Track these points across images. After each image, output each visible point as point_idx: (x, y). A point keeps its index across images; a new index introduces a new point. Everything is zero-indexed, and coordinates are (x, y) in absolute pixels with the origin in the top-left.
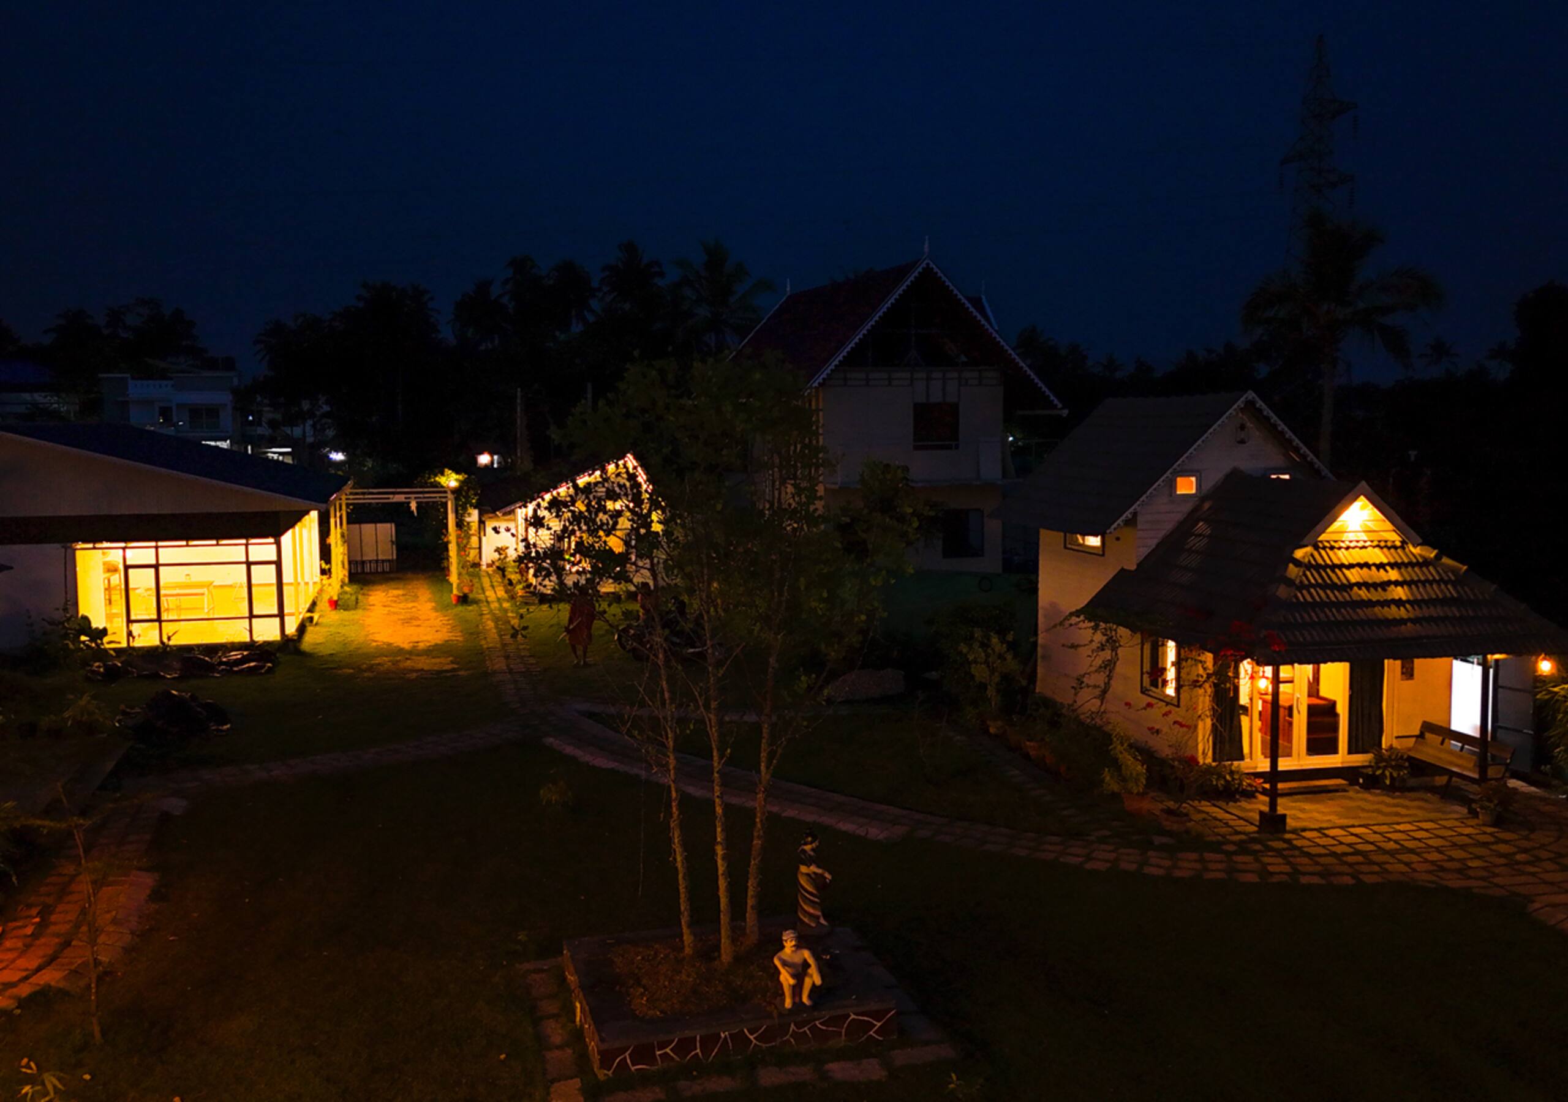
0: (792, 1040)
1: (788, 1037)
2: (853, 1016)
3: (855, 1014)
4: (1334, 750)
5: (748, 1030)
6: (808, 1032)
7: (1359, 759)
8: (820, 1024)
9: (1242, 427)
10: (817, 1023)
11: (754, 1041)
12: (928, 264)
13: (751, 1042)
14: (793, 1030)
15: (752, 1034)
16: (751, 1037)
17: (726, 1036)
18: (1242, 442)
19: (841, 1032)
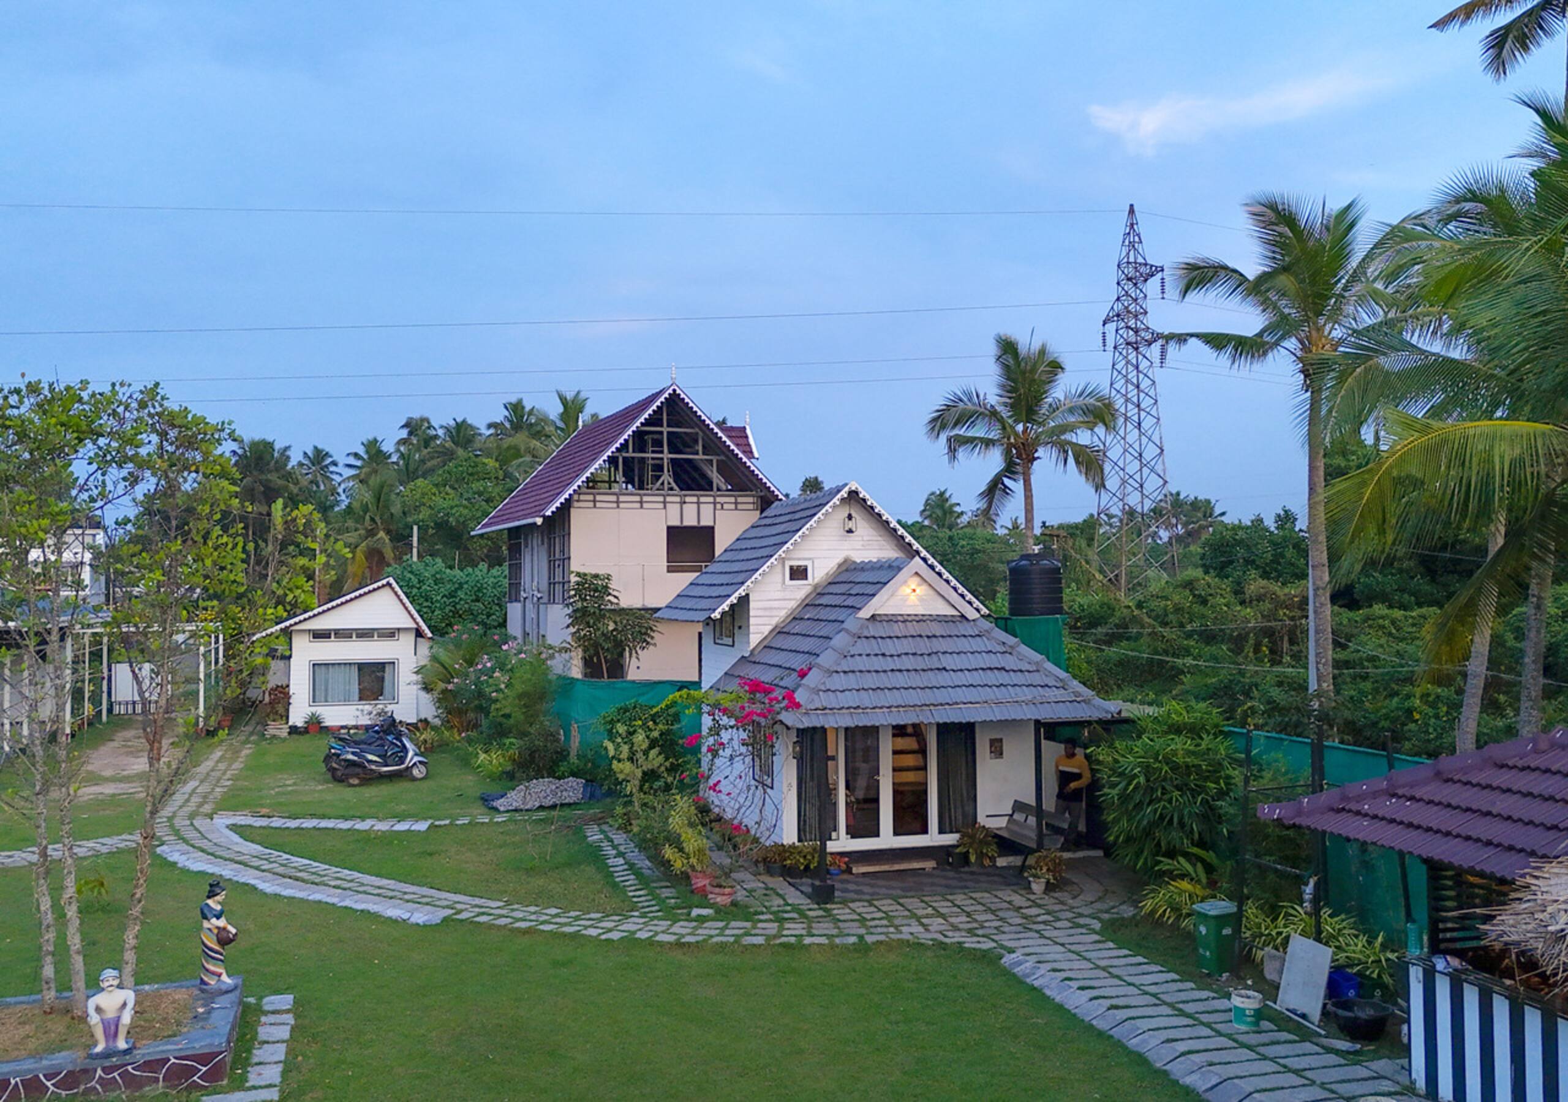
0: (98, 1087)
1: (93, 1083)
2: (173, 1060)
3: (176, 1058)
4: (924, 830)
5: (45, 1076)
6: (118, 1078)
7: (950, 839)
8: (133, 1069)
9: (850, 517)
10: (129, 1068)
11: (52, 1088)
12: (674, 390)
13: (48, 1088)
14: (100, 1077)
15: (49, 1080)
16: (49, 1084)
17: (16, 1083)
18: (850, 531)
19: (158, 1079)
